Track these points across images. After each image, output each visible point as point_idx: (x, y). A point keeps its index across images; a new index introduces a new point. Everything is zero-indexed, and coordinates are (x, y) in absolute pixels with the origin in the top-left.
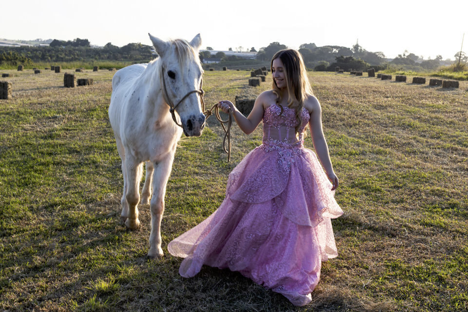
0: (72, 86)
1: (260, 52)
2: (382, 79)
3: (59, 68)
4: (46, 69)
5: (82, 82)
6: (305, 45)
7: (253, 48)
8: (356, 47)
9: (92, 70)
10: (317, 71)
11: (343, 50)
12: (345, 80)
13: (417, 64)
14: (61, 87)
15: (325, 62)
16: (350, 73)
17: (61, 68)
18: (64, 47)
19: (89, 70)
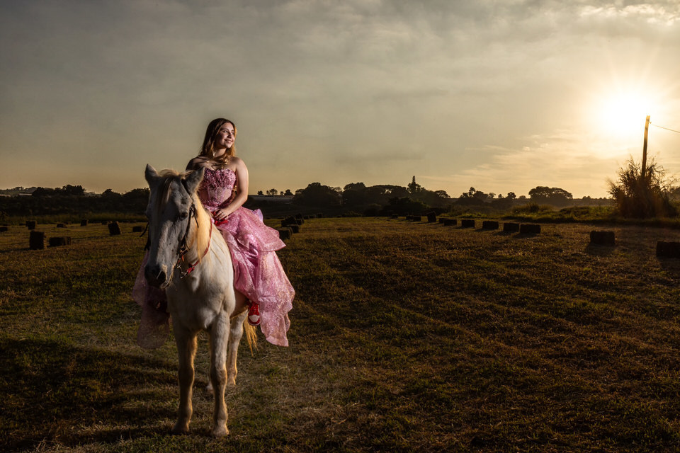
0: (41, 247)
1: (296, 195)
2: (445, 225)
3: (34, 223)
4: (21, 225)
5: (55, 242)
6: (352, 185)
7: (289, 190)
8: (413, 185)
9: (80, 224)
10: (367, 216)
11: (397, 190)
12: (399, 227)
13: (487, 204)
14: (26, 249)
15: (376, 205)
16: (405, 218)
17: (36, 223)
18: (50, 197)
19: (74, 225)
